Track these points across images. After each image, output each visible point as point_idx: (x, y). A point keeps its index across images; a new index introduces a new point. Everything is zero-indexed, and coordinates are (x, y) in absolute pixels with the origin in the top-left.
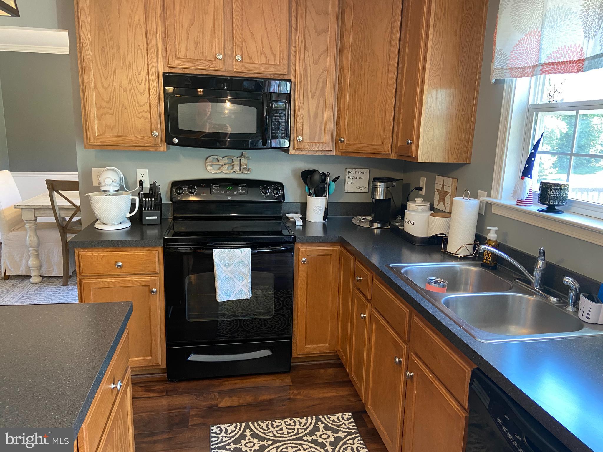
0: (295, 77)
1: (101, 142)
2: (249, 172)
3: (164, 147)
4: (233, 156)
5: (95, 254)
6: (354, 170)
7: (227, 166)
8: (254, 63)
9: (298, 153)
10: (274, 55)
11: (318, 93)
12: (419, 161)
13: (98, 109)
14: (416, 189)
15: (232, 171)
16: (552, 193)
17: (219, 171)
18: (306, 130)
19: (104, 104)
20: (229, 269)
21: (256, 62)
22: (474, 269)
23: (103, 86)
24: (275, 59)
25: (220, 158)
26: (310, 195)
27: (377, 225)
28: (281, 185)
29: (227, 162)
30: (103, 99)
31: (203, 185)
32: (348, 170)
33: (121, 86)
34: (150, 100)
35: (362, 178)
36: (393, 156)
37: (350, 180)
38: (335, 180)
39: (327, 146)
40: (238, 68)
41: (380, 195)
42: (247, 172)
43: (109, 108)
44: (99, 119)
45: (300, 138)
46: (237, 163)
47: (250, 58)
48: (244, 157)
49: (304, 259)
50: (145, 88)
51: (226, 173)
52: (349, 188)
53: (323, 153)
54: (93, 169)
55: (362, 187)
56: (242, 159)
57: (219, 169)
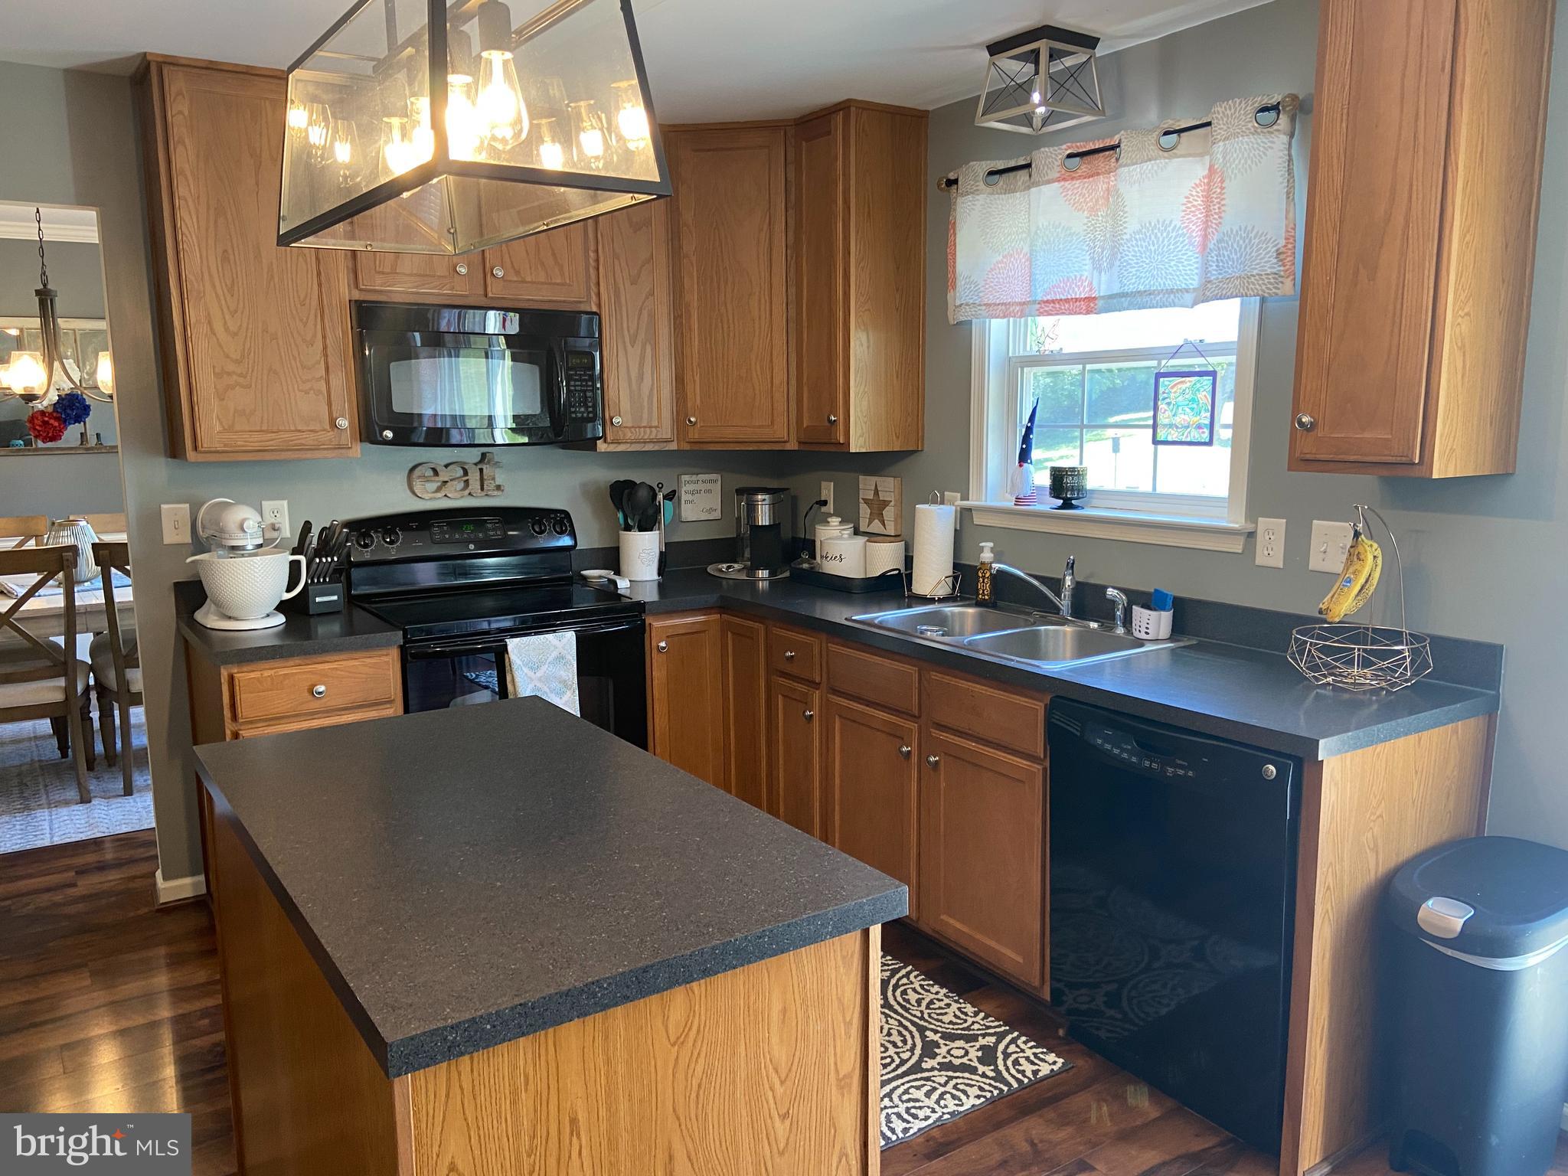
0: (599, 306)
1: (225, 446)
2: (499, 493)
3: (357, 447)
4: (465, 463)
5: (266, 673)
6: (694, 478)
7: (455, 483)
8: (524, 282)
9: (612, 448)
10: (561, 267)
11: (642, 336)
12: (853, 450)
13: (217, 376)
14: (817, 503)
15: (467, 492)
16: (1068, 481)
17: (439, 495)
18: (625, 405)
19: (231, 367)
21: (529, 279)
22: (971, 610)
23: (227, 329)
24: (562, 274)
25: (441, 468)
26: (628, 528)
27: (763, 574)
28: (567, 514)
29: (455, 474)
30: (227, 356)
31: (414, 525)
32: (685, 478)
33: (265, 331)
34: (326, 356)
35: (709, 491)
36: (793, 446)
37: (689, 497)
38: (669, 498)
39: (665, 433)
40: (494, 290)
41: (763, 518)
42: (495, 493)
43: (240, 375)
44: (221, 398)
45: (616, 420)
46: (474, 477)
47: (518, 273)
48: (489, 462)
49: (663, 644)
50: (315, 335)
51: (454, 498)
52: (689, 512)
53: (656, 448)
54: (164, 506)
55: (711, 510)
56: (484, 467)
57: (439, 490)
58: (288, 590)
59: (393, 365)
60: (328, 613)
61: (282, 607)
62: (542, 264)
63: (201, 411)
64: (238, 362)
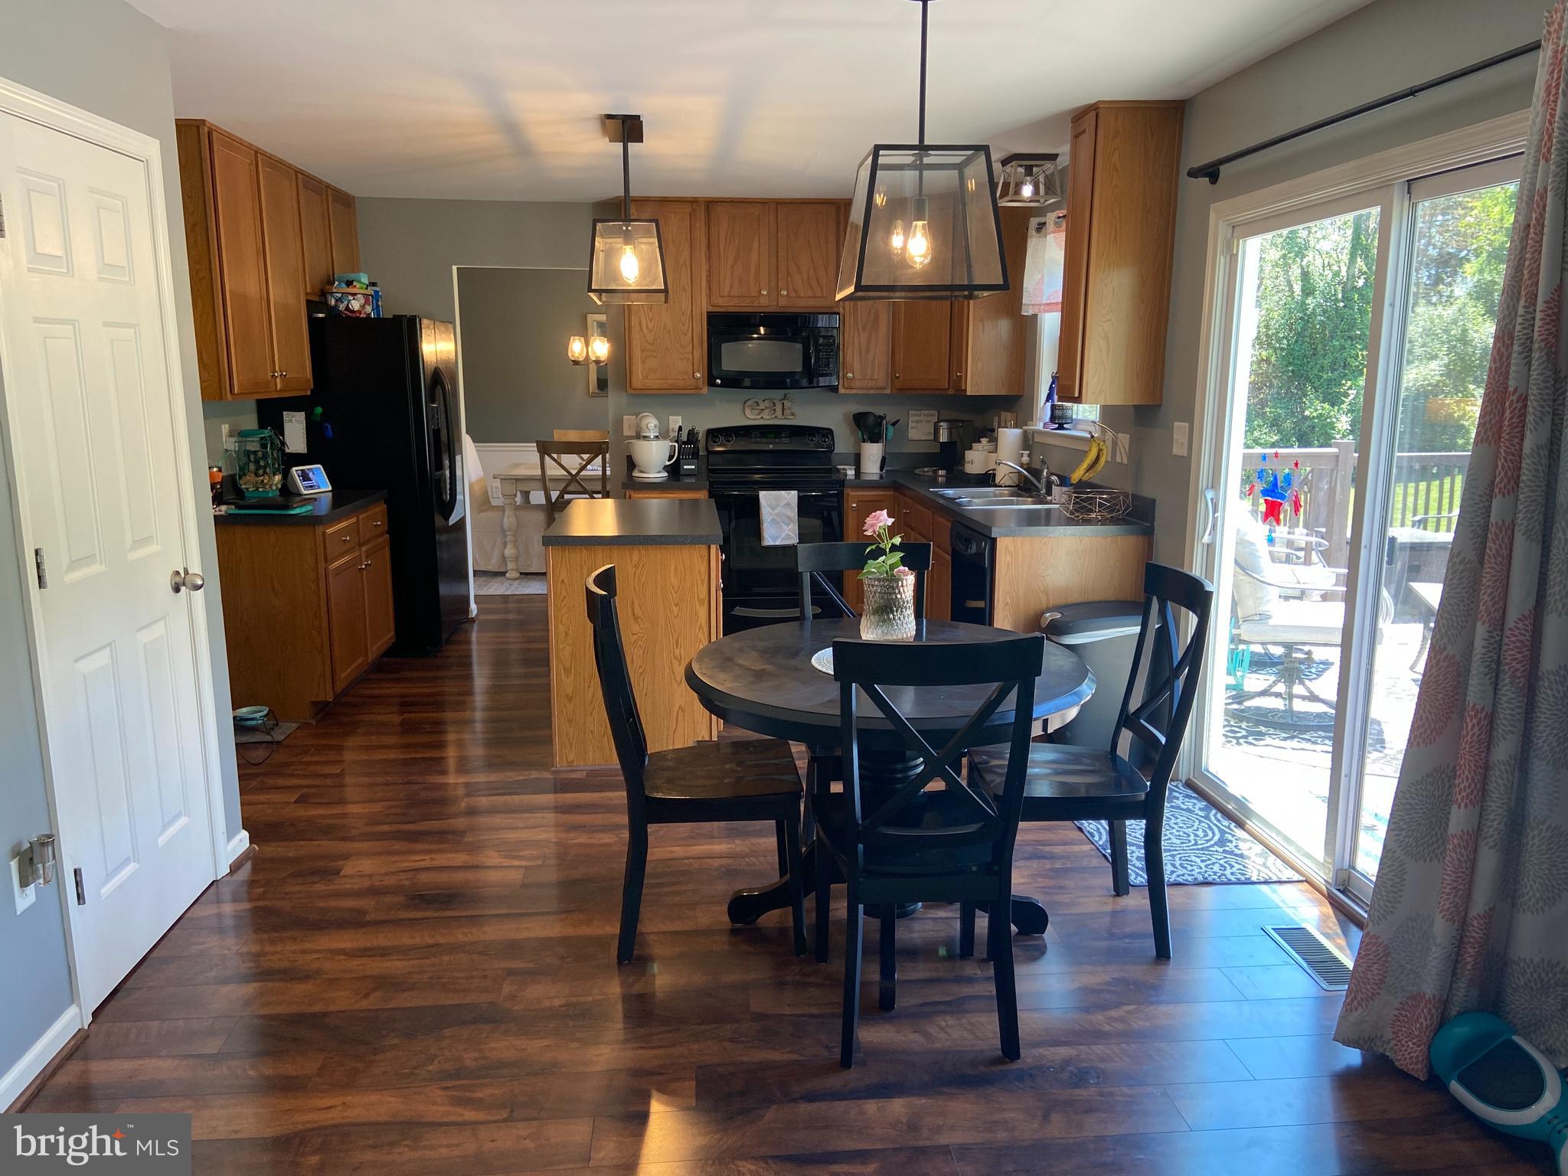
0: (844, 308)
1: (642, 386)
2: (793, 417)
3: (705, 390)
4: (775, 398)
6: (918, 413)
7: (768, 411)
8: (800, 297)
9: (848, 392)
10: (821, 288)
12: (968, 393)
13: (642, 351)
15: (774, 416)
17: (759, 417)
18: (857, 366)
19: (648, 347)
20: (776, 511)
21: (802, 295)
23: (648, 328)
24: (822, 292)
25: (760, 402)
26: (864, 441)
27: (941, 472)
28: (830, 431)
29: (768, 405)
30: (647, 341)
31: (742, 432)
32: (910, 412)
34: (693, 341)
35: (928, 421)
37: (914, 425)
38: (894, 424)
39: (881, 384)
40: (782, 302)
41: (944, 437)
42: (790, 417)
43: (653, 351)
44: (643, 362)
45: (850, 375)
46: (779, 407)
47: (796, 292)
48: (787, 398)
49: (854, 505)
50: (688, 330)
51: (766, 419)
52: (914, 434)
53: (877, 392)
54: (625, 417)
55: (929, 434)
56: (785, 402)
57: (759, 414)
58: (669, 461)
59: (723, 345)
60: (690, 474)
61: (666, 468)
62: (811, 287)
63: (634, 368)
64: (652, 344)
